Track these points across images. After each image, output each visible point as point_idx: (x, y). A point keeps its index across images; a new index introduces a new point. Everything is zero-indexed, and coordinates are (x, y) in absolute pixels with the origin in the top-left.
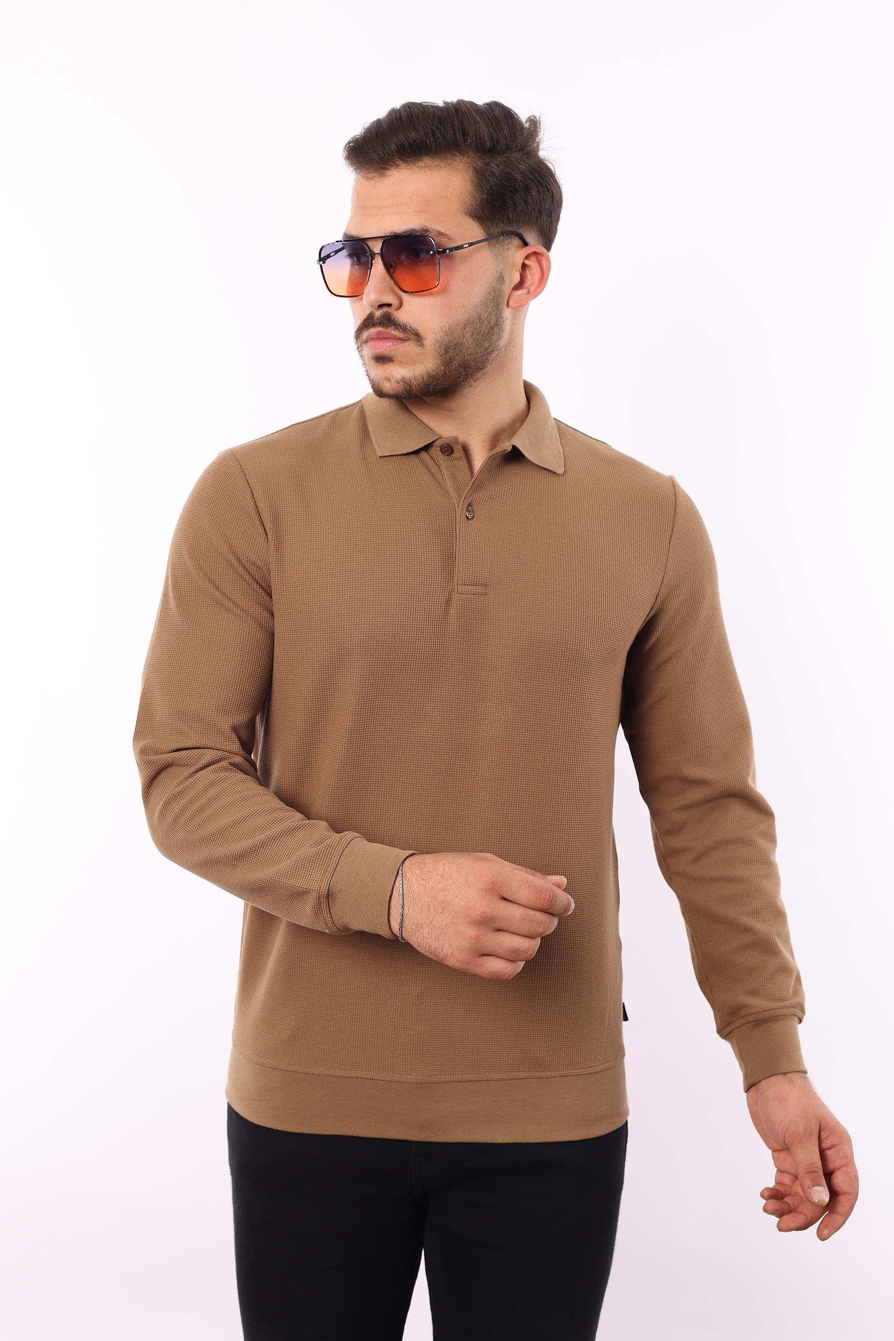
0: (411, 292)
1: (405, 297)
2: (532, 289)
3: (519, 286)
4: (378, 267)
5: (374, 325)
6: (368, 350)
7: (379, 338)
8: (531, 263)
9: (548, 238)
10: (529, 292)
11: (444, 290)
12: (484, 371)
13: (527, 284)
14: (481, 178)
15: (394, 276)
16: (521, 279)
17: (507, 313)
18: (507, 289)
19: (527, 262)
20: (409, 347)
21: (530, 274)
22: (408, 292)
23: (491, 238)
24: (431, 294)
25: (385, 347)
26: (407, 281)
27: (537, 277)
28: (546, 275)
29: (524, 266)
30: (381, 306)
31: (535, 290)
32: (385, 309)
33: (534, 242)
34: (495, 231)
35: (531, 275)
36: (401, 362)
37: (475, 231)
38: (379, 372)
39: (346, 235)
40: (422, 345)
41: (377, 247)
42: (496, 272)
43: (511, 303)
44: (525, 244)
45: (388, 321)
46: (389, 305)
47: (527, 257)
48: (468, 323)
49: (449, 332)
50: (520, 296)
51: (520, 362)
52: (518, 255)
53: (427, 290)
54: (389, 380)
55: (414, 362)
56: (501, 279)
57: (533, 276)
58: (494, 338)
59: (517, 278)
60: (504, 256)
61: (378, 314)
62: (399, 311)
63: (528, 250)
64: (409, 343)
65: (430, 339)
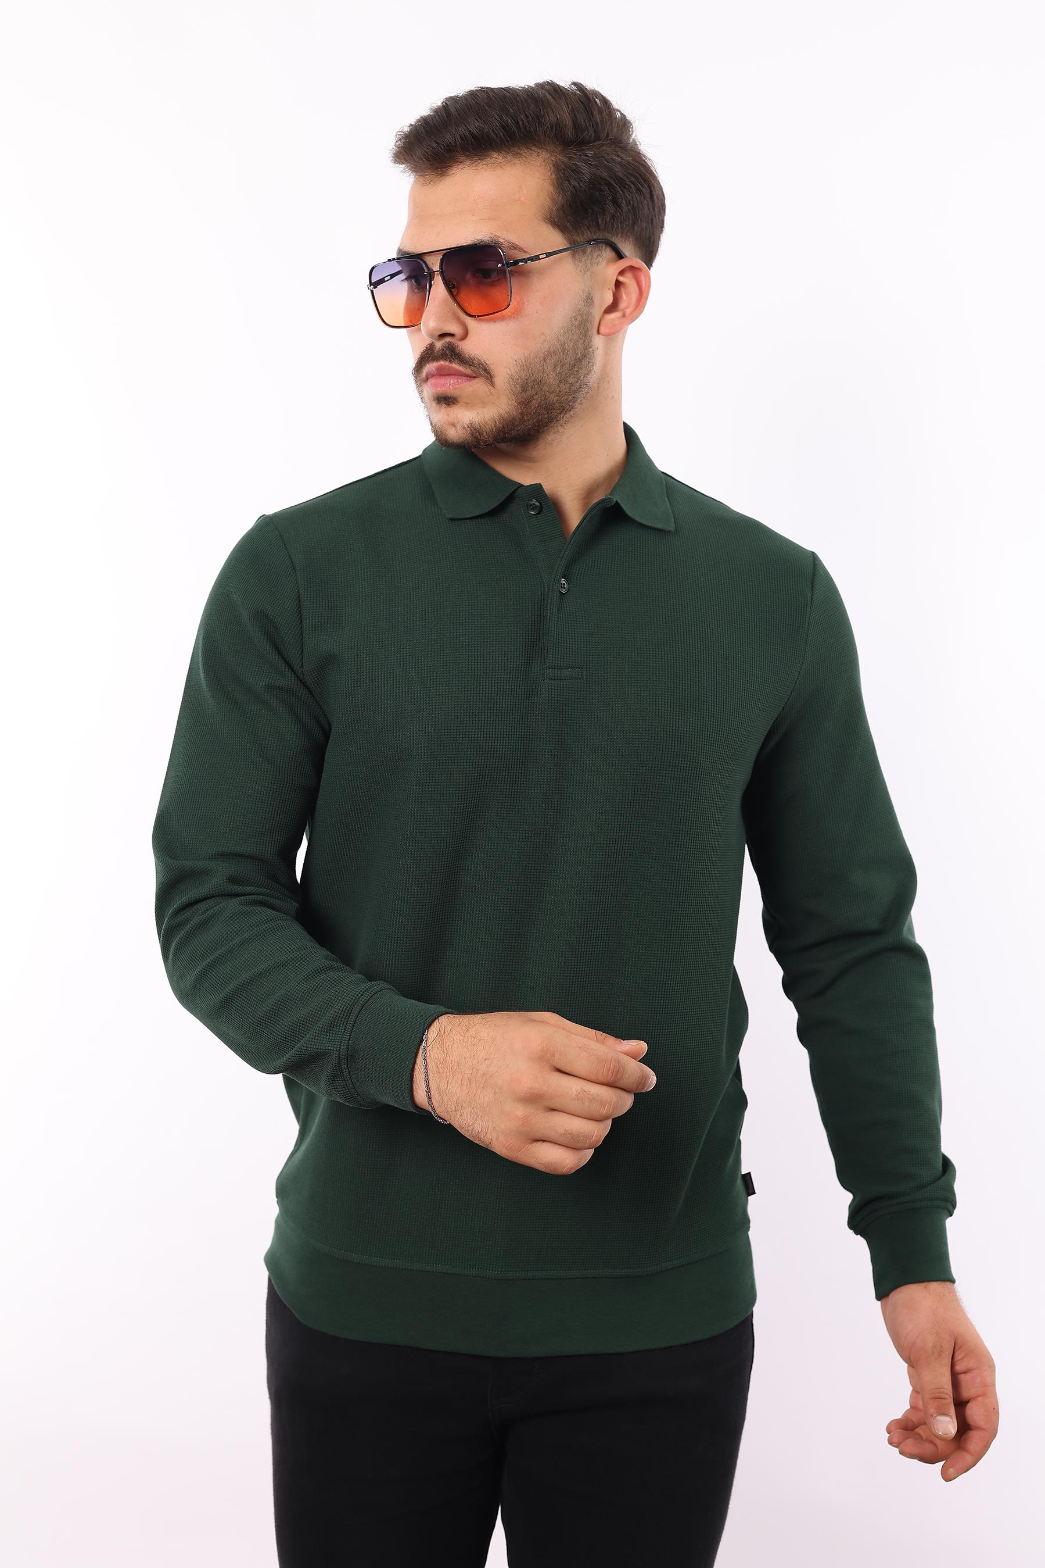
0: (478, 316)
1: (472, 324)
2: (628, 311)
3: (612, 308)
4: (438, 289)
5: (435, 359)
6: (428, 390)
7: (441, 373)
8: (627, 279)
9: (649, 251)
10: (624, 316)
11: (518, 313)
12: (572, 413)
13: (622, 305)
14: (563, 176)
15: (458, 298)
16: (614, 300)
17: (598, 342)
18: (597, 312)
19: (621, 279)
20: (478, 386)
21: (625, 293)
22: (475, 316)
23: (575, 248)
24: (503, 319)
25: (449, 385)
26: (474, 303)
27: (634, 296)
28: (645, 294)
29: (618, 284)
30: (443, 336)
31: (631, 313)
32: (448, 339)
33: (632, 256)
34: (579, 239)
35: (627, 295)
36: (467, 404)
37: (555, 239)
38: (443, 415)
39: (400, 251)
40: (493, 384)
41: (435, 264)
42: (583, 291)
43: (602, 329)
44: (620, 256)
45: (452, 353)
46: (452, 335)
47: (622, 273)
48: (549, 354)
50: (613, 320)
51: (618, 402)
52: (610, 271)
53: (496, 312)
54: (454, 425)
55: (484, 404)
56: (589, 300)
57: (628, 298)
58: (582, 372)
59: (609, 299)
60: (592, 272)
61: (439, 345)
62: (465, 341)
63: (623, 264)
64: (477, 380)
65: (503, 374)
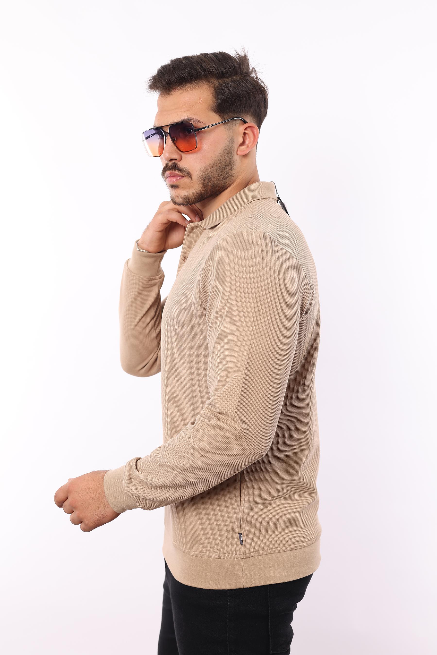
0: (185, 152)
1: (183, 155)
2: (250, 145)
3: (243, 144)
4: (169, 140)
5: (169, 169)
7: (172, 175)
8: (248, 131)
10: (248, 147)
13: (247, 142)
14: (218, 92)
15: (177, 144)
16: (243, 140)
17: (237, 158)
18: (236, 146)
19: (246, 131)
20: (186, 180)
22: (183, 152)
23: (225, 122)
24: (195, 152)
25: (175, 180)
26: (182, 146)
27: (252, 138)
28: (256, 137)
29: (245, 134)
30: (171, 160)
32: (174, 161)
34: (227, 117)
35: (249, 138)
36: (183, 188)
37: (216, 118)
38: (174, 192)
39: (154, 126)
40: (192, 179)
41: (167, 130)
42: (229, 138)
43: (239, 153)
44: (245, 122)
45: (175, 167)
46: (176, 159)
47: (246, 129)
48: (214, 165)
49: (204, 171)
50: (244, 149)
52: (241, 129)
53: (192, 150)
54: (178, 197)
55: (189, 187)
56: (232, 141)
58: (230, 169)
59: (241, 140)
60: (233, 130)
61: (170, 164)
62: (180, 162)
63: (246, 125)
64: (185, 178)
65: (195, 175)
